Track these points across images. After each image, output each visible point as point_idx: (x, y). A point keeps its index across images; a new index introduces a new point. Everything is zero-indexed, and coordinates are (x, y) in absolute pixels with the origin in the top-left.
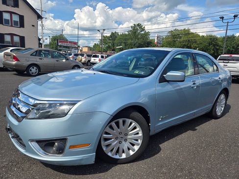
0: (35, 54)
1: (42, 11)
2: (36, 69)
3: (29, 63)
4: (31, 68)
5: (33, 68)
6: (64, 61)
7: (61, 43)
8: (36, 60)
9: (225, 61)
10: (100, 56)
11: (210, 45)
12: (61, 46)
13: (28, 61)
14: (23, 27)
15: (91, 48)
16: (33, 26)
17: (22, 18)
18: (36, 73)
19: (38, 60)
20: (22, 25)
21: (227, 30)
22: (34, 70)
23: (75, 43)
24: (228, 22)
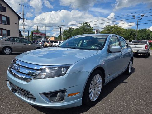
0: (8, 40)
1: (24, 15)
2: (9, 50)
3: (4, 46)
4: (6, 49)
5: (7, 49)
6: (30, 44)
7: (35, 35)
8: (10, 44)
9: (135, 44)
10: (58, 42)
11: (130, 35)
12: (34, 36)
13: (3, 45)
14: (9, 24)
15: (57, 38)
16: (16, 23)
17: (8, 18)
18: (9, 52)
19: (11, 44)
20: (8, 23)
21: (138, 25)
22: (7, 51)
23: (44, 34)
24: (138, 20)
